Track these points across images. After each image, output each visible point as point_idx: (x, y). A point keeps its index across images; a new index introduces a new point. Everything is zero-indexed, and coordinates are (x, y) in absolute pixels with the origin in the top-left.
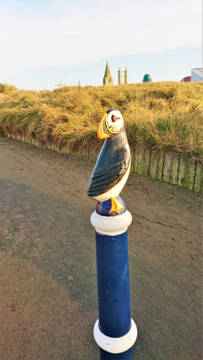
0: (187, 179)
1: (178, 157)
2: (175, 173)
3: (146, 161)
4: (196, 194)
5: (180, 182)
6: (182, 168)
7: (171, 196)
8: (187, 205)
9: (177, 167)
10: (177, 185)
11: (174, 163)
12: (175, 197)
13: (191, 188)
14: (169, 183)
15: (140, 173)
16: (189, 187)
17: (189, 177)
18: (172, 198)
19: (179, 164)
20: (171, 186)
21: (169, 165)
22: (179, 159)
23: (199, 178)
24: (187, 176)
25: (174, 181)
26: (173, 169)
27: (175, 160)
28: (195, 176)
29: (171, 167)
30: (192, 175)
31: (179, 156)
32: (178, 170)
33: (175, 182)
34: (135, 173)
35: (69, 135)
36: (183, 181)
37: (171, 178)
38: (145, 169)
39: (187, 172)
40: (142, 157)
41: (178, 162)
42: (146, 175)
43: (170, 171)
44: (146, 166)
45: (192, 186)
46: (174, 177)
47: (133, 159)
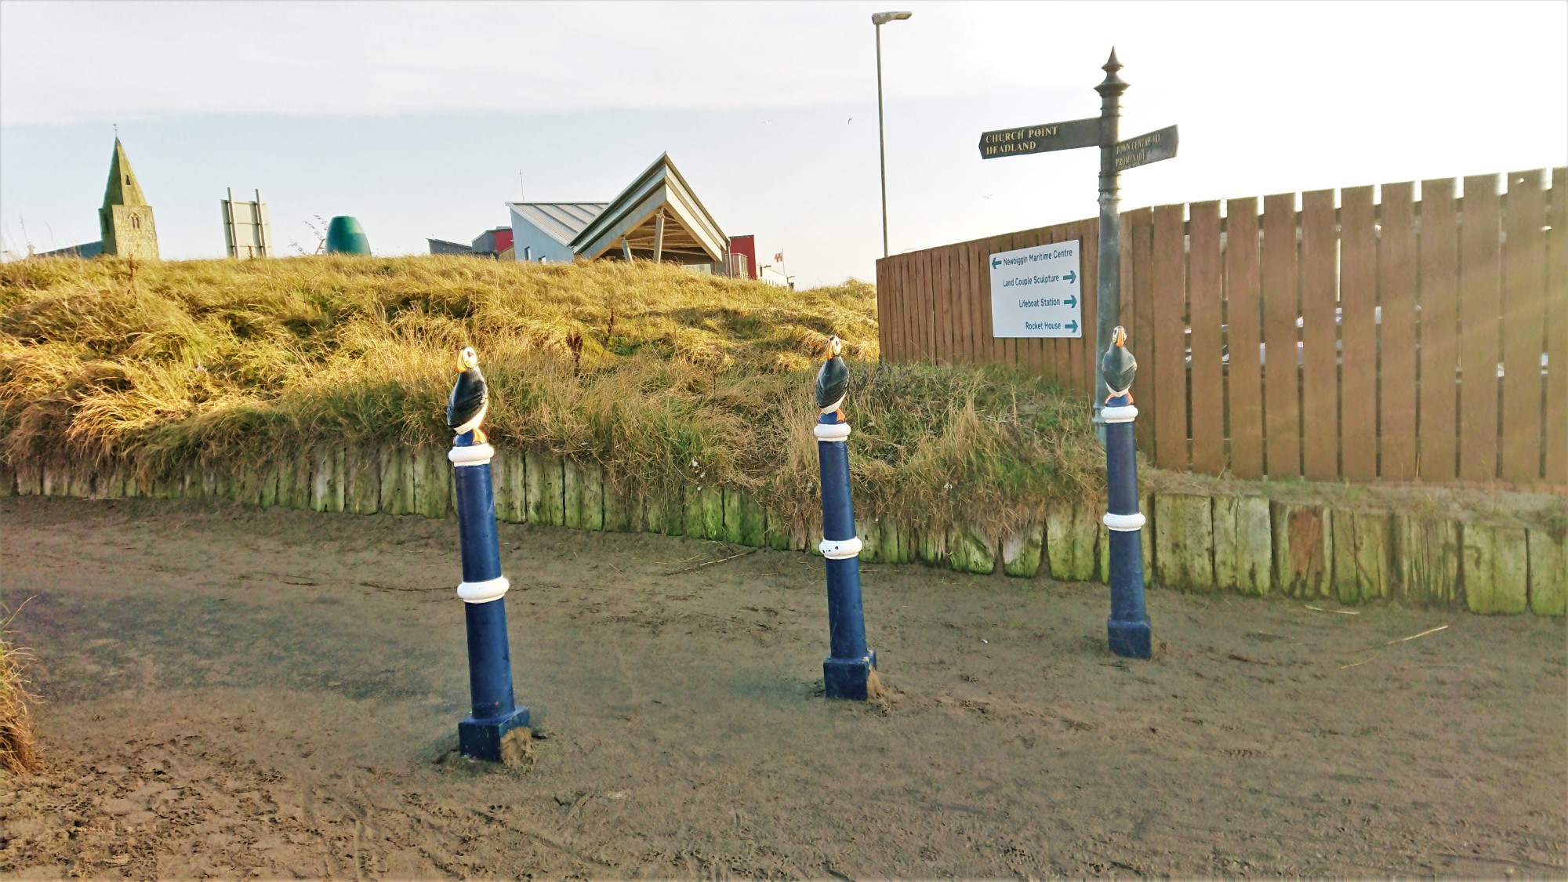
0: (547, 503)
1: (520, 454)
2: (519, 493)
3: (437, 477)
4: (571, 531)
5: (532, 512)
6: (534, 479)
7: (516, 544)
8: (555, 554)
9: (521, 477)
10: (527, 520)
11: (513, 469)
12: (525, 546)
13: (558, 520)
14: (508, 521)
15: (425, 510)
16: (554, 520)
17: (551, 497)
18: (518, 548)
19: (525, 471)
20: (513, 527)
21: (502, 477)
22: (524, 459)
23: (574, 495)
24: (547, 496)
25: (519, 513)
26: (513, 483)
27: (513, 463)
28: (564, 493)
29: (507, 480)
30: (557, 492)
31: (523, 453)
32: (525, 485)
33: (520, 516)
34: (409, 513)
35: (140, 432)
36: (539, 508)
37: (510, 506)
38: (437, 497)
39: (545, 486)
40: (427, 468)
41: (521, 466)
42: (442, 512)
43: (507, 491)
44: (441, 490)
45: (560, 514)
46: (518, 504)
47: (400, 478)
